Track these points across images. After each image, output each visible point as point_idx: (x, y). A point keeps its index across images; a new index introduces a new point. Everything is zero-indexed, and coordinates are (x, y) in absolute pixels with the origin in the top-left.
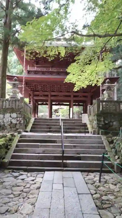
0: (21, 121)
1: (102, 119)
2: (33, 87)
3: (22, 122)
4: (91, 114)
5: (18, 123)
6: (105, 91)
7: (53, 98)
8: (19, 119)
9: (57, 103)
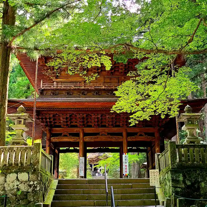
0: (36, 187)
1: (181, 178)
2: (50, 118)
3: (38, 189)
4: (161, 168)
5: (30, 190)
6: (184, 126)
7: (87, 139)
8: (32, 183)
9: (96, 148)
